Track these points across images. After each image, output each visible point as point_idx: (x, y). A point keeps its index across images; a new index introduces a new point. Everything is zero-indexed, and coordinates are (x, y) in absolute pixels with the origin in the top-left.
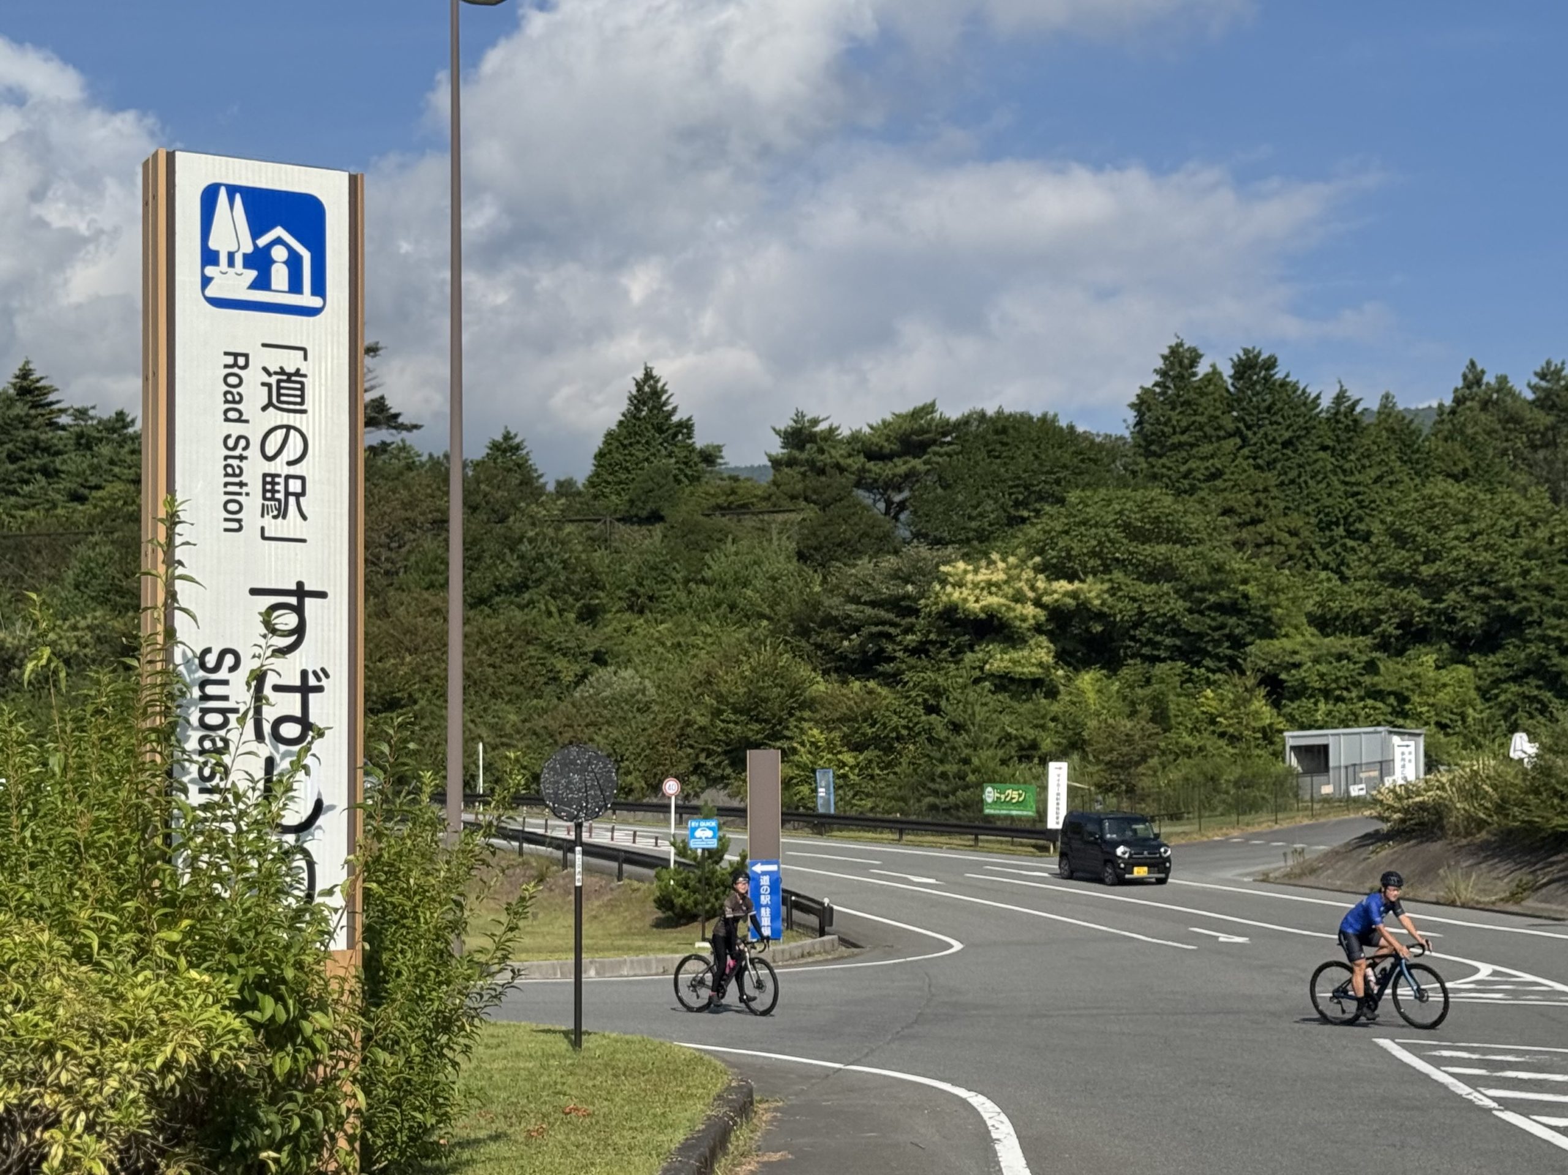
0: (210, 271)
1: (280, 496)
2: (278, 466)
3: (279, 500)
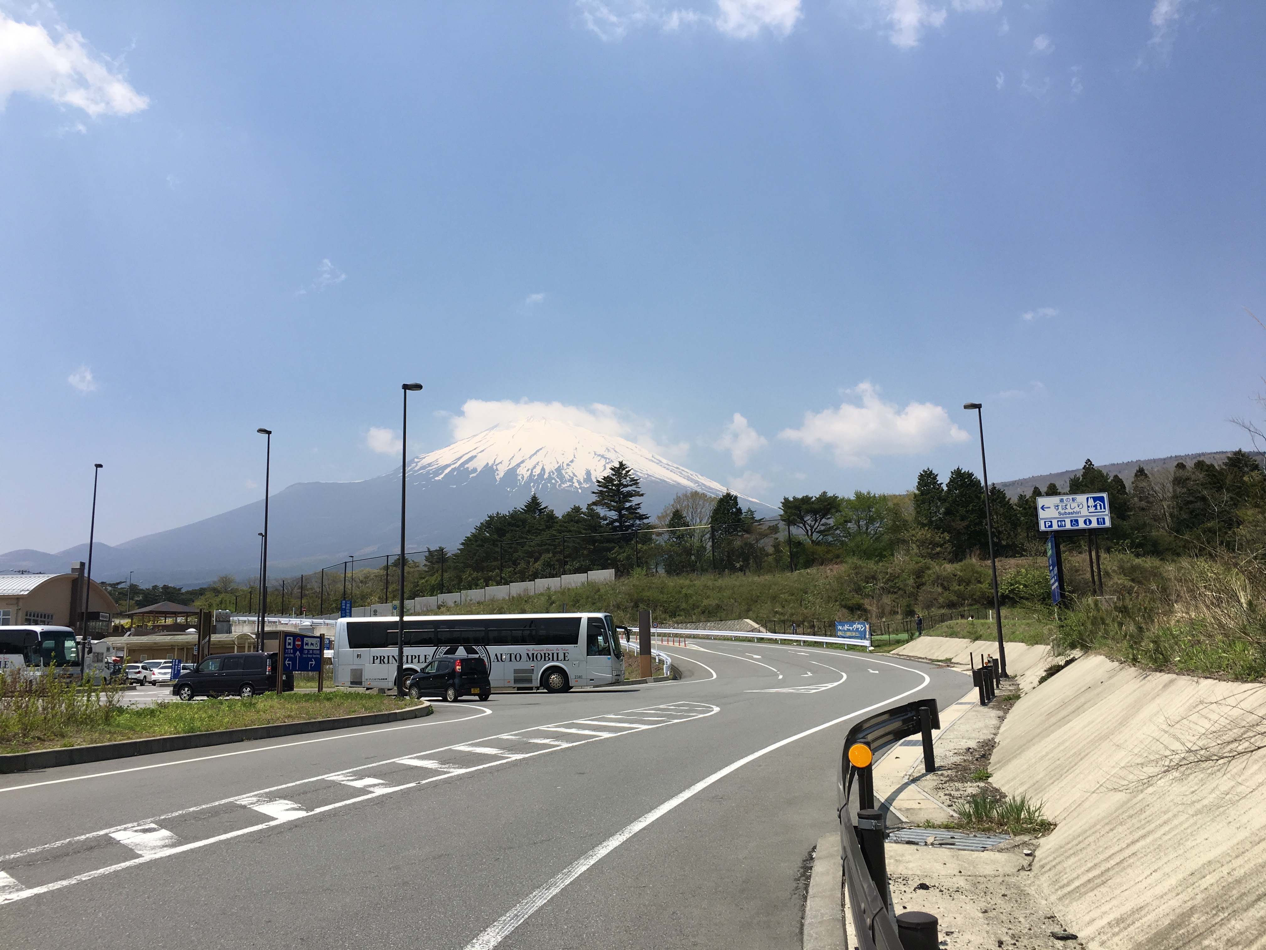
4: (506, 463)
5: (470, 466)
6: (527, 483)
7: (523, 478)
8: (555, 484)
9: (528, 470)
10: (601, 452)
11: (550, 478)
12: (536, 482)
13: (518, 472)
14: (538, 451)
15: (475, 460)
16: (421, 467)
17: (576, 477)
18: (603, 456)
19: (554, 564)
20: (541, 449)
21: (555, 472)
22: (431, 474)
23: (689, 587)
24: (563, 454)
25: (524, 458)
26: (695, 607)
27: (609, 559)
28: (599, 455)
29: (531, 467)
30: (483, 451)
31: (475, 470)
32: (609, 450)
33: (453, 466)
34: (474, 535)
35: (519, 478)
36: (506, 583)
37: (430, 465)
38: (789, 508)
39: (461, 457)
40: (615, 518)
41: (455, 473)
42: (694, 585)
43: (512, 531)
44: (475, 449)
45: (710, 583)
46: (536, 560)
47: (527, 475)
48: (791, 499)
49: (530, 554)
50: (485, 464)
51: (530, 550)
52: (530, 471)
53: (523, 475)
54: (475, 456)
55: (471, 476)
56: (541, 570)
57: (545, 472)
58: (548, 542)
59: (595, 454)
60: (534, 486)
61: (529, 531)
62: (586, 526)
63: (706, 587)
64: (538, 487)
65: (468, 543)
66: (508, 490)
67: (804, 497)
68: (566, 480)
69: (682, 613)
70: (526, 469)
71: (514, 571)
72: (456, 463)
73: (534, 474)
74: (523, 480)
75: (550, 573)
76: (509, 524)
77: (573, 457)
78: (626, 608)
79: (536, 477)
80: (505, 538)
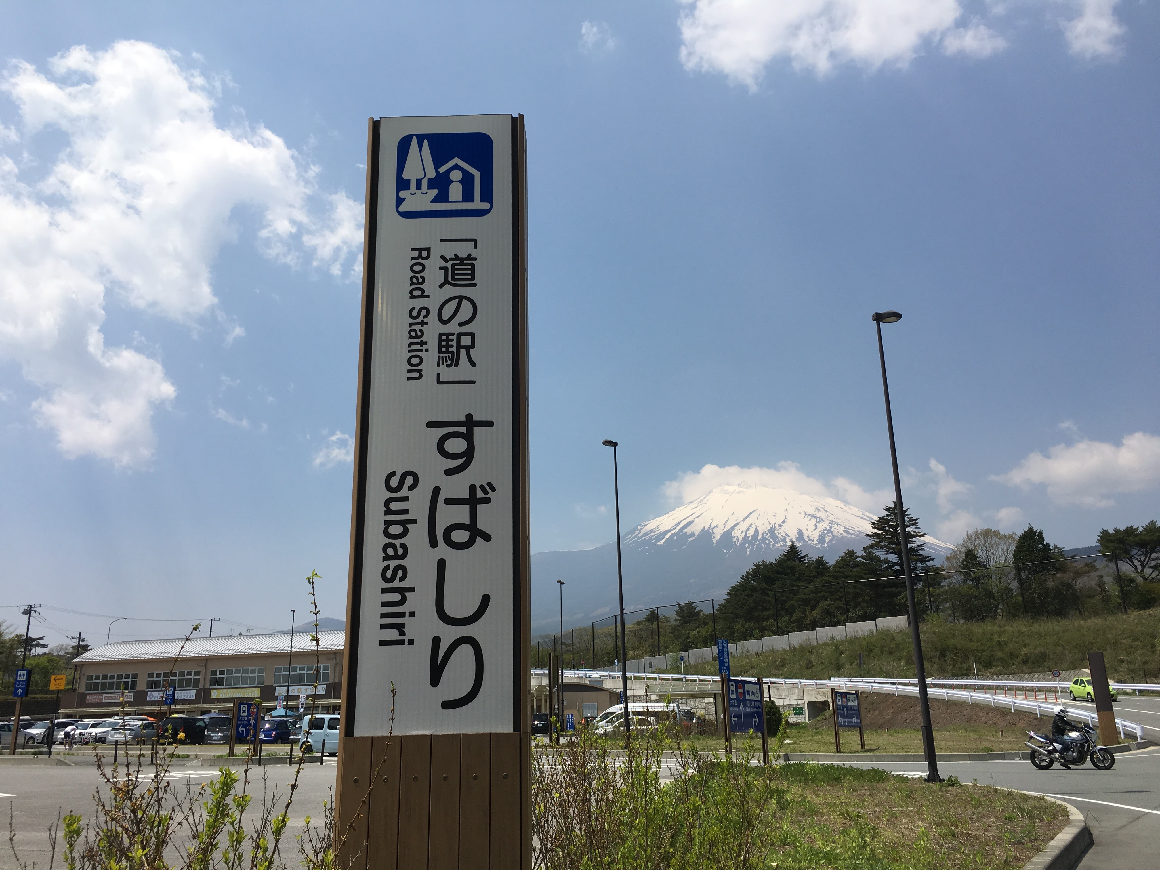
0: (402, 194)
1: (454, 349)
2: (453, 327)
3: (452, 353)
4: (721, 526)
5: (688, 530)
6: (743, 545)
7: (738, 540)
8: (769, 544)
9: (742, 532)
10: (811, 511)
11: (764, 539)
12: (750, 543)
13: (733, 535)
14: (751, 514)
15: (692, 525)
16: (644, 534)
17: (789, 536)
18: (813, 516)
19: (834, 612)
20: (753, 512)
21: (767, 532)
22: (654, 539)
23: (1000, 634)
24: (774, 516)
25: (738, 521)
26: (1012, 656)
27: (896, 605)
28: (809, 515)
29: (744, 529)
30: (699, 516)
31: (693, 534)
32: (818, 510)
33: (673, 532)
34: (741, 585)
35: (735, 539)
36: (784, 633)
37: (652, 531)
38: (1109, 541)
39: (679, 523)
40: (895, 561)
41: (675, 538)
42: (1005, 631)
43: (781, 579)
44: (692, 515)
45: (1024, 629)
46: (813, 608)
47: (741, 537)
48: (1111, 531)
49: (806, 602)
50: (702, 528)
51: (805, 598)
52: (744, 533)
53: (737, 537)
54: (693, 522)
55: (689, 540)
56: (820, 619)
57: (758, 533)
58: (823, 589)
59: (806, 514)
60: (748, 547)
61: (799, 579)
62: (865, 570)
63: (1021, 633)
64: (753, 547)
65: (735, 592)
66: (725, 551)
67: (1127, 527)
68: (779, 540)
69: (998, 663)
70: (741, 531)
71: (789, 620)
72: (675, 528)
73: (748, 535)
74: (738, 541)
75: (830, 622)
76: (778, 572)
77: (784, 518)
78: (931, 658)
79: (750, 538)
80: (775, 586)
